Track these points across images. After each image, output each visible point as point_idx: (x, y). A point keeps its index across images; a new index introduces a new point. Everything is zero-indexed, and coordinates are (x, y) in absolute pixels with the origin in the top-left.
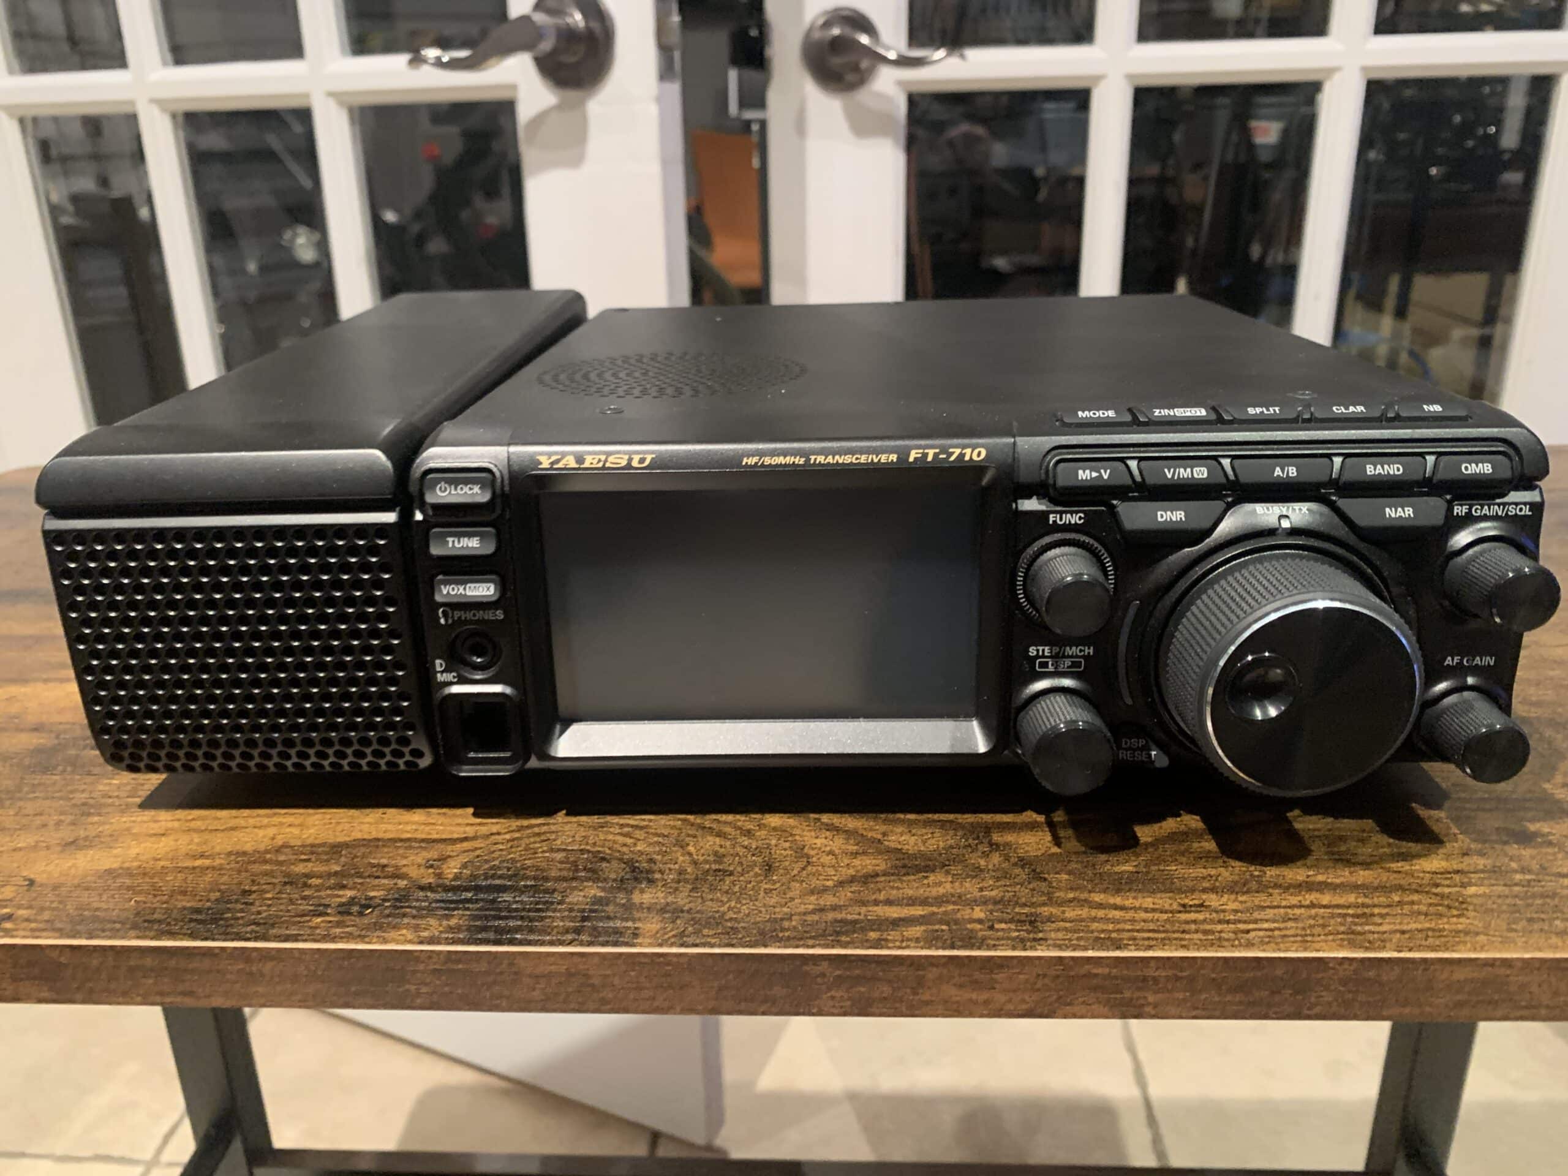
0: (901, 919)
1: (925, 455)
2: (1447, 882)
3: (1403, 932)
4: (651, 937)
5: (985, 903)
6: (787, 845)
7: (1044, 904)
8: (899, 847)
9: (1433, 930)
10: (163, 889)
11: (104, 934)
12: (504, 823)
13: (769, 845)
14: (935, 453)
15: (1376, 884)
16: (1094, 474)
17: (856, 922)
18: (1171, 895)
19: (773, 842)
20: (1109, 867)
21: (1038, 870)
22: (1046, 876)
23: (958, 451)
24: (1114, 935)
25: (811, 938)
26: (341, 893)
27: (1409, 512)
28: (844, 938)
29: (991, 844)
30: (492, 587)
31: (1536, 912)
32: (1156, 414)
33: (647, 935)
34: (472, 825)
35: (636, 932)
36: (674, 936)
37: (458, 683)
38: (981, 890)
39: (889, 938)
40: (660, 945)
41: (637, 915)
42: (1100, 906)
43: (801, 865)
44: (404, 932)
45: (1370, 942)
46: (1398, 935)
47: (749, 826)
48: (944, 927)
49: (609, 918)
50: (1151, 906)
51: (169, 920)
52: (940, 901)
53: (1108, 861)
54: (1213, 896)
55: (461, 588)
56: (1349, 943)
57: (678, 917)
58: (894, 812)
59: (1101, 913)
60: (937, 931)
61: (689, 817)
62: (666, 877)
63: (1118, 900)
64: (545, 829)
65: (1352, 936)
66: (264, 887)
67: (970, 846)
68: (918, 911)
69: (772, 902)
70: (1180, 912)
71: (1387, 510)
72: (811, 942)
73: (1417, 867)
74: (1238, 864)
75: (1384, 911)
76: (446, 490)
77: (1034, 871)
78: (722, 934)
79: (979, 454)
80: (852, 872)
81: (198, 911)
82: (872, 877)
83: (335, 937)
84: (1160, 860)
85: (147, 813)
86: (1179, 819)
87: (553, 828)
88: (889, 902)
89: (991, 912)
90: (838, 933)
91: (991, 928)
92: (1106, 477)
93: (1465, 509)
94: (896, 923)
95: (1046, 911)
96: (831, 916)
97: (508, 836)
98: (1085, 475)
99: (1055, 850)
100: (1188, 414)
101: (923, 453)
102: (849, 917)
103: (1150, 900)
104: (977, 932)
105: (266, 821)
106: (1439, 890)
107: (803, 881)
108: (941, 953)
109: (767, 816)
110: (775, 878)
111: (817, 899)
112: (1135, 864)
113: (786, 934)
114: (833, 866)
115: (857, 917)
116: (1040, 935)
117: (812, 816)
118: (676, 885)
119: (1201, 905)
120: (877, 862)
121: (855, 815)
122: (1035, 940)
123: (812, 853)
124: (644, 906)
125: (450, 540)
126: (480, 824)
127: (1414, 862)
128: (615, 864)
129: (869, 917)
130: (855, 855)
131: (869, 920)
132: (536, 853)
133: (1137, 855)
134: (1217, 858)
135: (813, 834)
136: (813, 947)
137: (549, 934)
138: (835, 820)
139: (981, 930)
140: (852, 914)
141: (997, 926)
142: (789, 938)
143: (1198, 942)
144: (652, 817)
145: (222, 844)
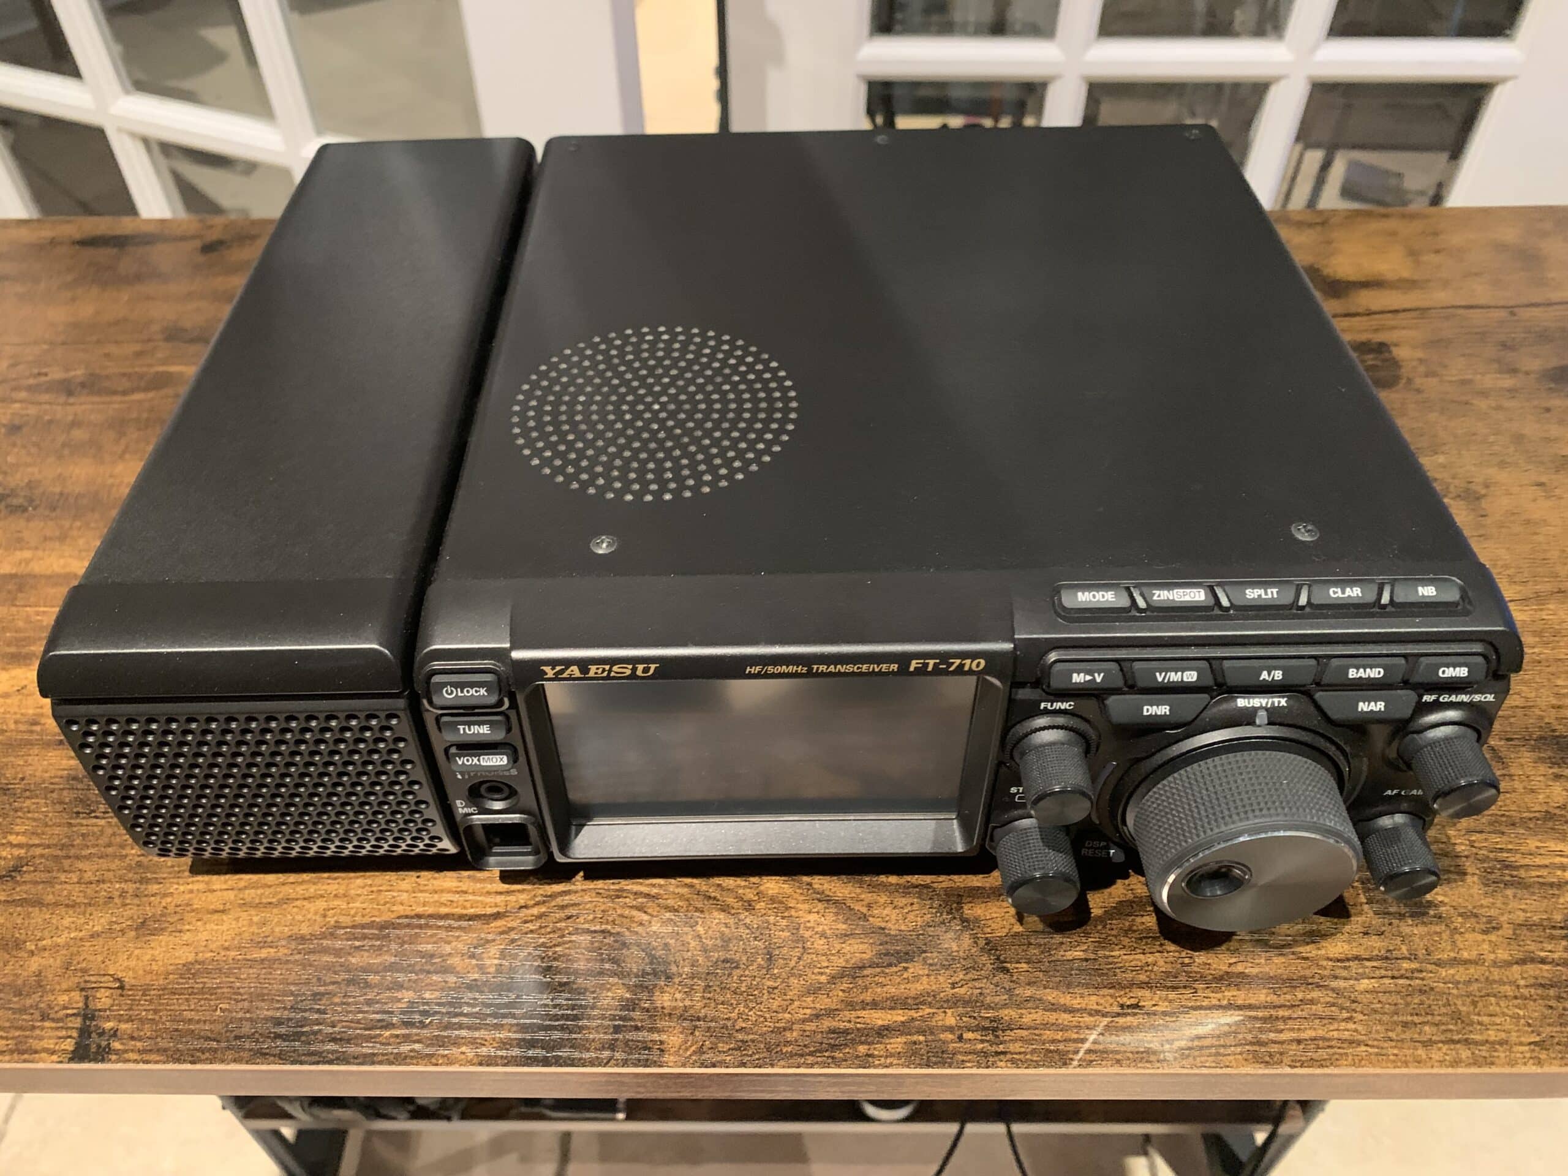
0: (887, 1028)
1: (926, 665)
2: (1345, 973)
3: (1299, 1042)
4: (677, 1053)
5: (955, 1005)
6: (784, 922)
7: (1005, 1006)
8: (883, 925)
9: (1323, 1039)
10: (241, 990)
11: (203, 1057)
12: (529, 891)
13: (767, 922)
14: (935, 664)
15: (1285, 977)
16: (1088, 678)
17: (846, 1032)
18: (1112, 991)
19: (772, 919)
20: (1062, 953)
21: (1002, 958)
22: (1008, 965)
23: (958, 661)
24: (1061, 1047)
25: (811, 1054)
26: (399, 995)
27: (1380, 706)
28: (838, 1055)
29: (964, 920)
30: (505, 758)
31: (1412, 1015)
32: (1155, 598)
33: (673, 1050)
34: (501, 893)
35: (662, 1047)
36: (695, 1052)
37: (479, 814)
38: (953, 985)
39: (876, 1053)
40: (684, 1065)
41: (660, 1024)
42: (1054, 1008)
43: (797, 953)
44: (464, 1049)
45: (1271, 1056)
46: (1294, 1046)
47: (750, 895)
48: (922, 1038)
49: (637, 1028)
50: (1095, 1007)
51: (257, 1036)
52: (919, 1002)
53: (1062, 943)
54: (1147, 993)
55: (475, 760)
56: (1254, 1057)
57: (696, 1027)
58: (878, 874)
59: (1052, 1017)
60: (915, 1043)
61: (695, 881)
62: (681, 971)
63: (1066, 999)
64: (567, 899)
65: (1257, 1048)
66: (331, 987)
67: (943, 923)
68: (899, 1016)
69: (775, 1005)
70: (1118, 1015)
71: (1361, 704)
72: (810, 1060)
73: (1323, 952)
74: (1172, 947)
75: (1287, 1013)
76: (452, 692)
77: (998, 959)
78: (735, 1049)
79: (978, 665)
80: (841, 962)
81: (278, 1022)
82: (860, 968)
83: (406, 1057)
84: (1104, 943)
85: (200, 878)
86: (1127, 882)
87: (574, 898)
88: (875, 1005)
89: (961, 1016)
90: (833, 1047)
91: (960, 1038)
92: (1099, 680)
93: (1433, 697)
94: (883, 1032)
95: (1008, 1014)
96: (827, 1023)
97: (535, 911)
98: (1078, 678)
99: (1018, 928)
100: (1187, 598)
101: (923, 664)
102: (842, 1025)
103: (1094, 998)
104: (948, 1043)
105: (312, 889)
106: (1334, 984)
107: (800, 976)
108: (918, 1071)
109: (765, 879)
110: (776, 971)
111: (813, 1001)
112: (1085, 947)
113: (789, 1049)
114: (825, 955)
115: (848, 1025)
116: (1001, 1048)
117: (806, 879)
118: (691, 982)
119: (1136, 1006)
120: (862, 947)
121: (844, 877)
122: (998, 1053)
123: (807, 934)
124: (666, 1011)
125: (461, 727)
126: (508, 893)
127: (1324, 944)
128: (635, 950)
129: (858, 1026)
130: (845, 936)
131: (858, 1029)
132: (563, 936)
133: (1087, 935)
134: (1154, 938)
135: (806, 906)
136: (812, 1066)
137: (588, 1050)
138: (826, 886)
139: (952, 1041)
140: (846, 1020)
141: (965, 1036)
142: (792, 1055)
143: (1130, 1055)
144: (661, 881)
145: (280, 924)
